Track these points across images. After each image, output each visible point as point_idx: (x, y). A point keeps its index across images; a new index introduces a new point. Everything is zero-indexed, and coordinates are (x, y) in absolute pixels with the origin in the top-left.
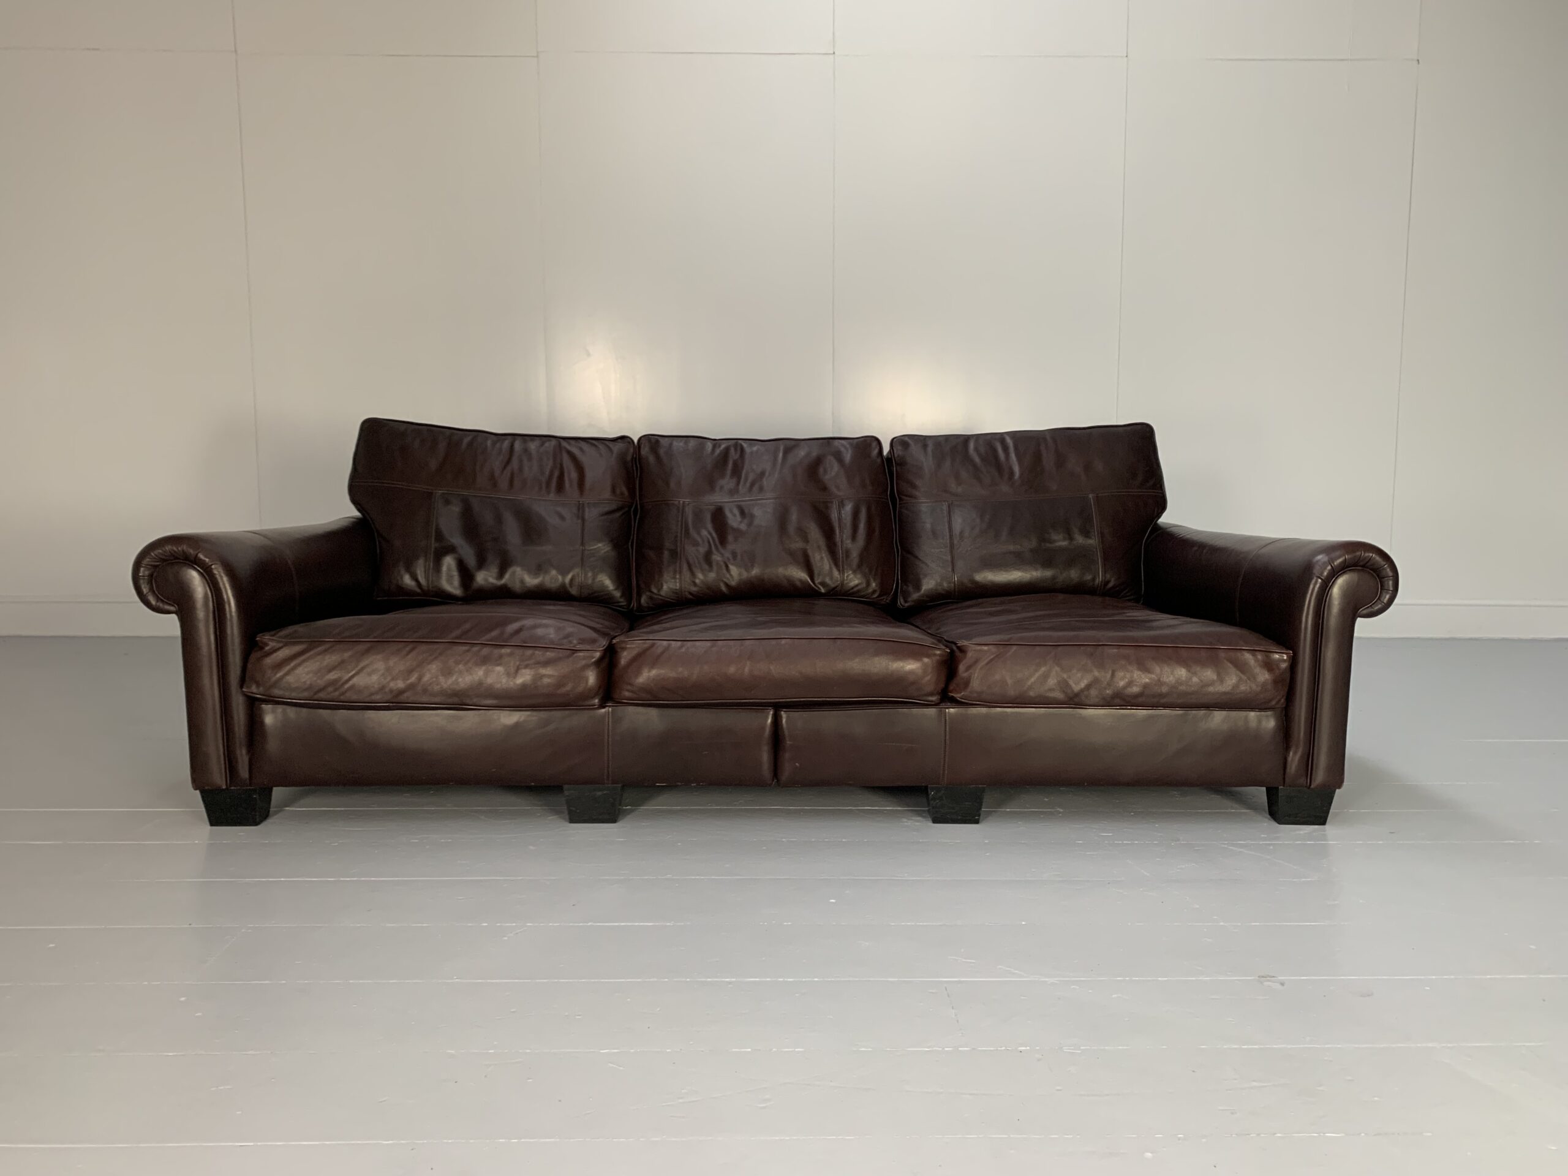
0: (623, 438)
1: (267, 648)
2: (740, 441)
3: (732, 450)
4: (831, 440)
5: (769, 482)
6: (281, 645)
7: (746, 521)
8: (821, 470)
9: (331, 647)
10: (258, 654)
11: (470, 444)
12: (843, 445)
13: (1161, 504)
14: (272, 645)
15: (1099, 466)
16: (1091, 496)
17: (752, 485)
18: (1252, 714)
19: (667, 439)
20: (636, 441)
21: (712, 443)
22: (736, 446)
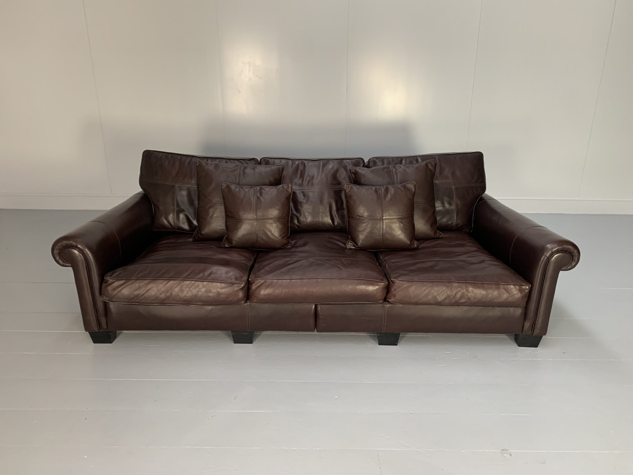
0: (254, 159)
1: (109, 282)
2: (304, 161)
3: (300, 165)
4: (342, 160)
5: (315, 181)
6: (114, 281)
7: (306, 199)
8: (338, 175)
9: (135, 281)
10: (106, 284)
11: (189, 163)
12: (348, 163)
13: (484, 188)
14: (111, 281)
15: (458, 173)
16: (453, 187)
17: (309, 182)
18: (511, 309)
19: (272, 160)
20: (259, 160)
21: (292, 162)
22: (302, 162)
